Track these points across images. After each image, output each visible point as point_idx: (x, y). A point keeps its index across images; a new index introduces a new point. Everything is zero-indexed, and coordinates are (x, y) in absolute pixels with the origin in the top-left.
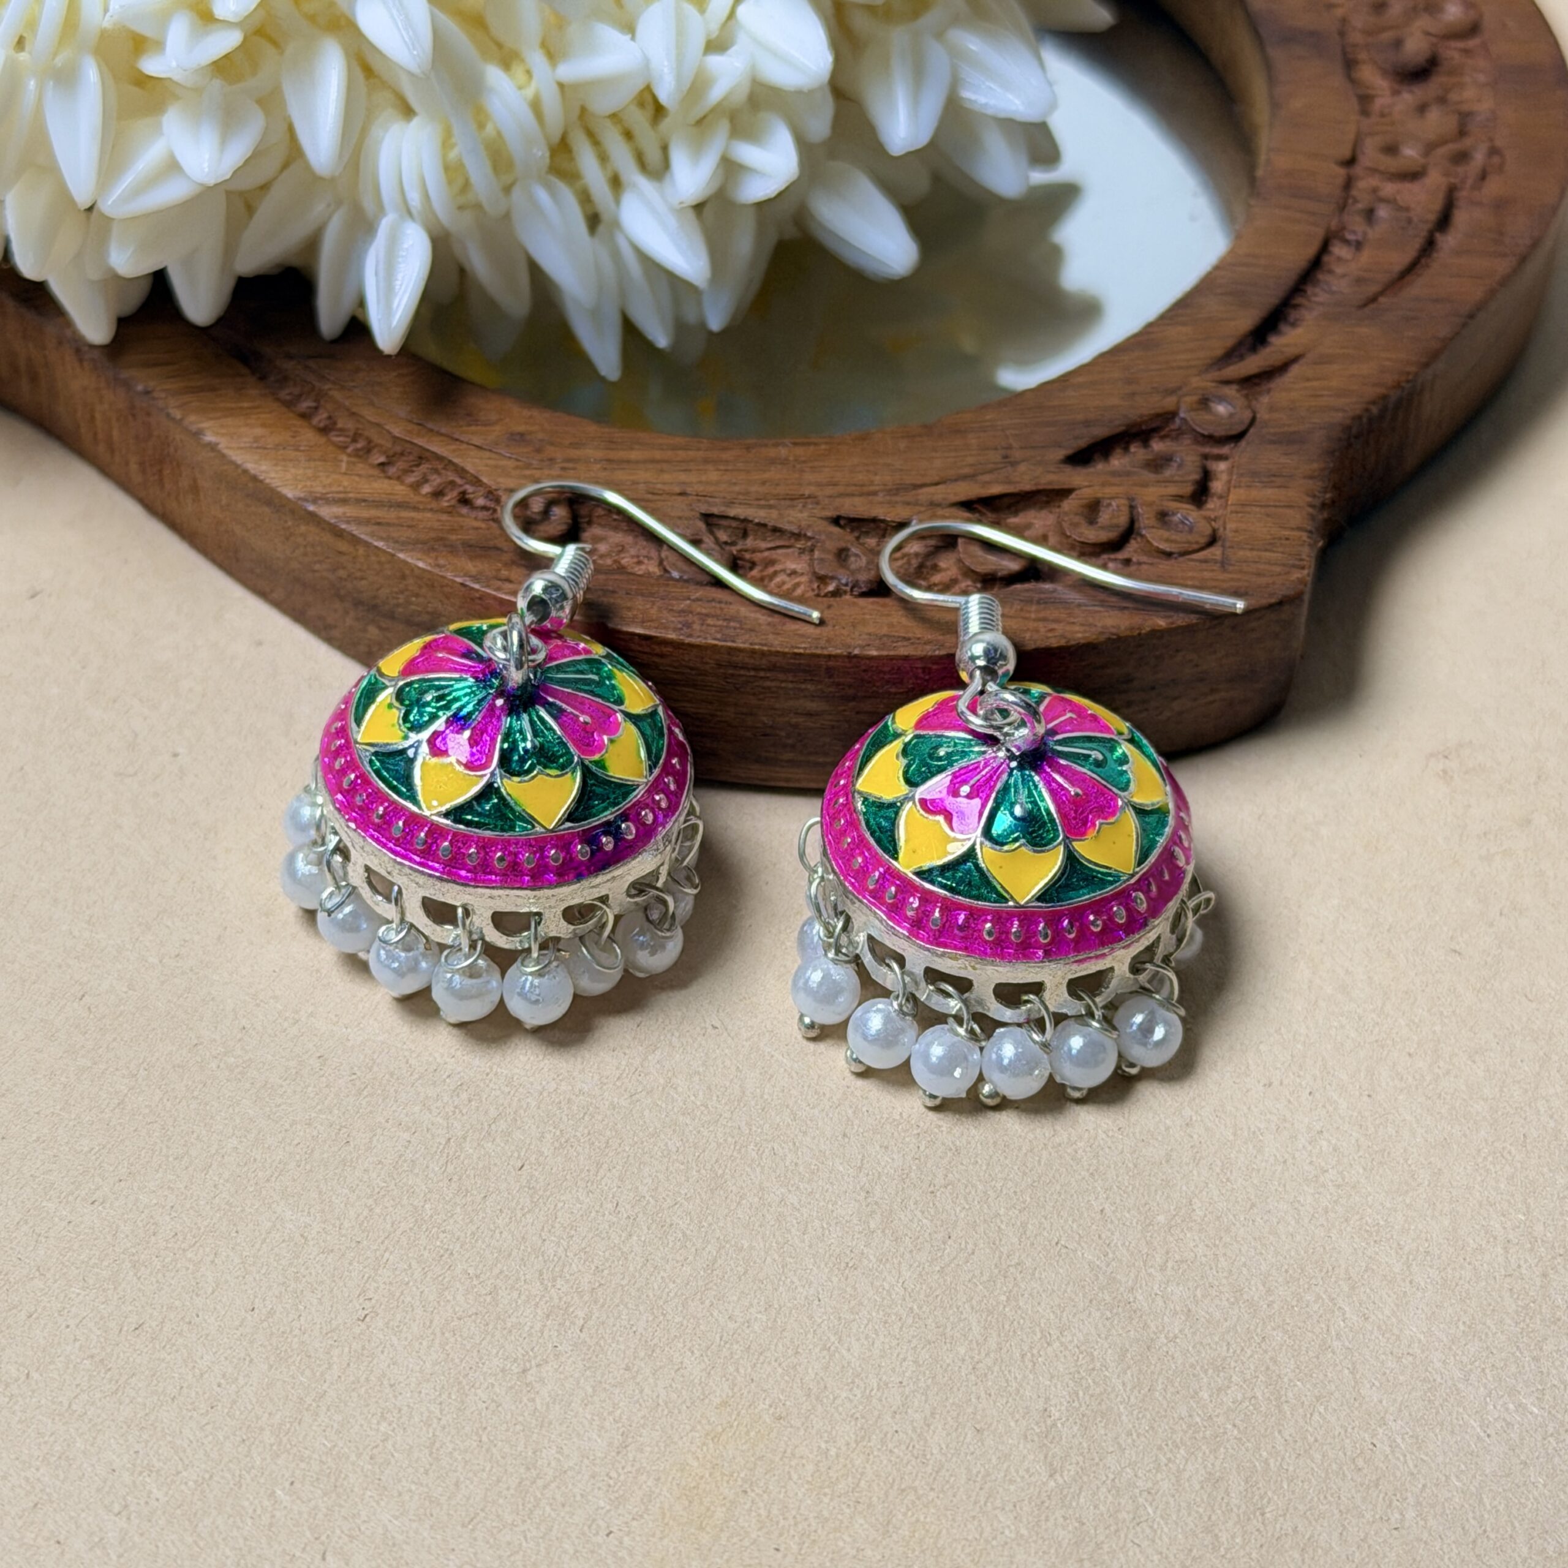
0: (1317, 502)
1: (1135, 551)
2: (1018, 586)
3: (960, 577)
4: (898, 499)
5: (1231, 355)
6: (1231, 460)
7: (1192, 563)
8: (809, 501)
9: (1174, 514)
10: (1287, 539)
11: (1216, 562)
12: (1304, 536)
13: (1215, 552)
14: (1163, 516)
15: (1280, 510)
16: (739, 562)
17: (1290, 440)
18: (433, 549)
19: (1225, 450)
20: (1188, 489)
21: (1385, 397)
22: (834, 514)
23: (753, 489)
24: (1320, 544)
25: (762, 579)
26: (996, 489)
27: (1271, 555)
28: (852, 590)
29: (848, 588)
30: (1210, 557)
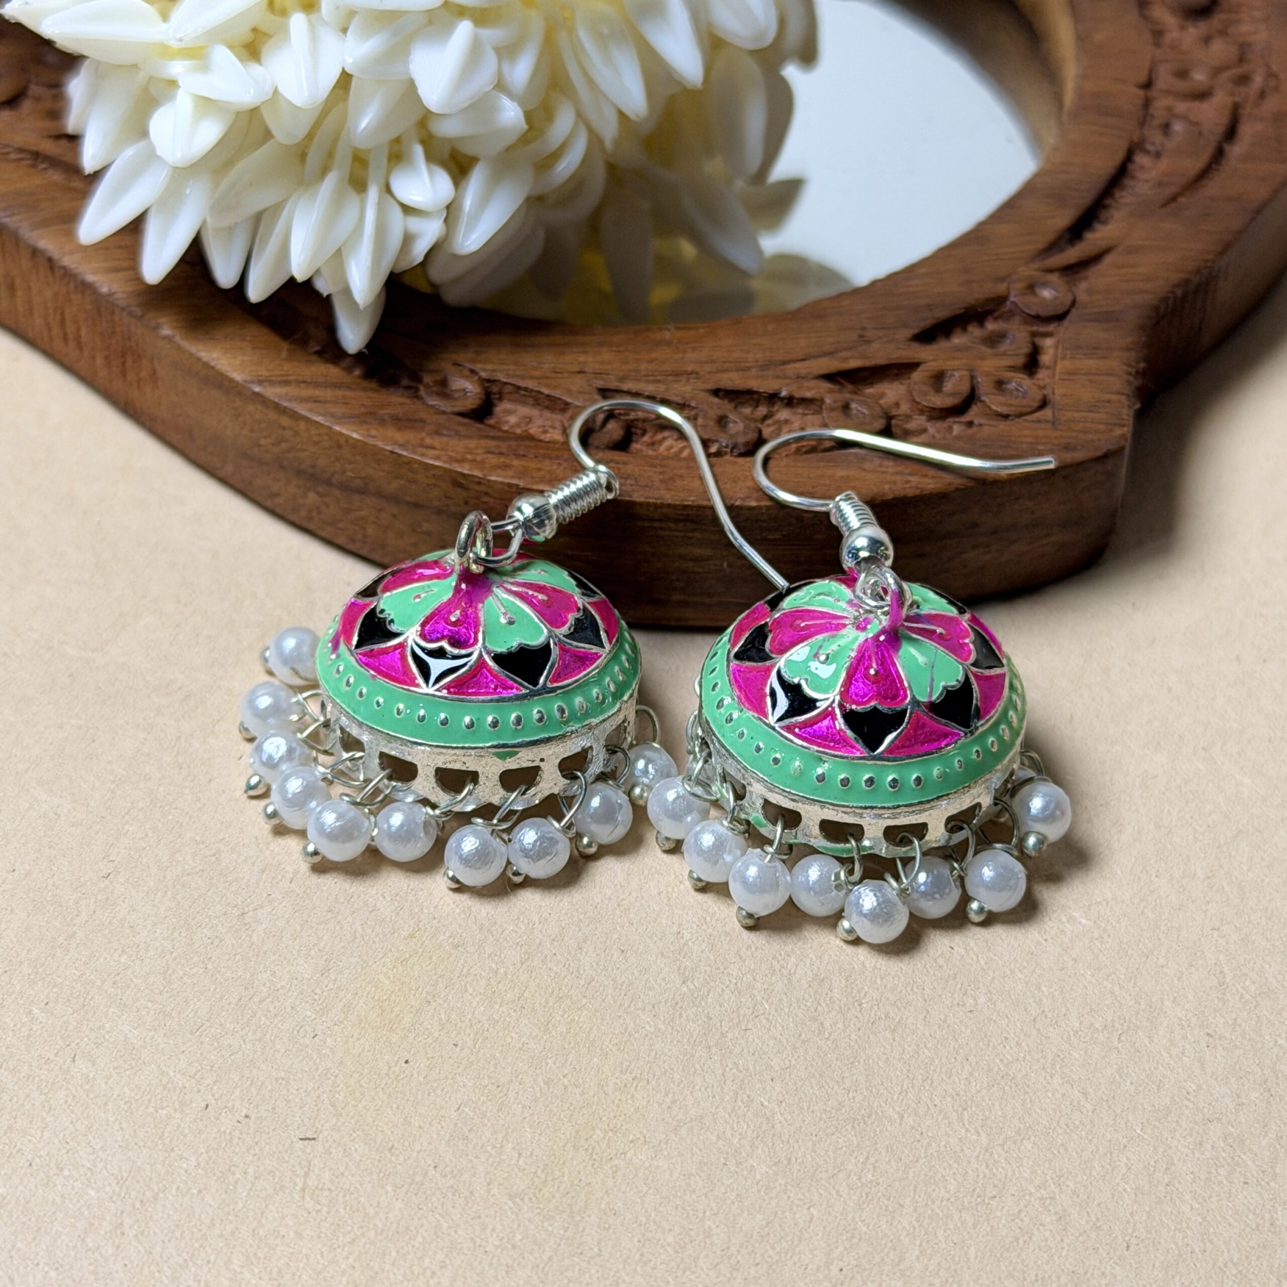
0: (1133, 371)
1: (976, 415)
4: (765, 373)
5: (1053, 247)
6: (1056, 337)
7: (1026, 424)
8: (691, 376)
9: (1009, 382)
10: (1108, 402)
11: (1047, 421)
12: (1123, 398)
13: (1047, 413)
14: (999, 384)
15: (1101, 378)
16: (633, 430)
17: (1106, 318)
18: (366, 423)
19: (1051, 328)
20: (1020, 361)
21: (1187, 281)
22: (714, 387)
23: (643, 367)
24: (1138, 406)
25: (653, 444)
26: (853, 364)
27: (1095, 415)
28: (732, 452)
29: (728, 450)
30: (1041, 418)
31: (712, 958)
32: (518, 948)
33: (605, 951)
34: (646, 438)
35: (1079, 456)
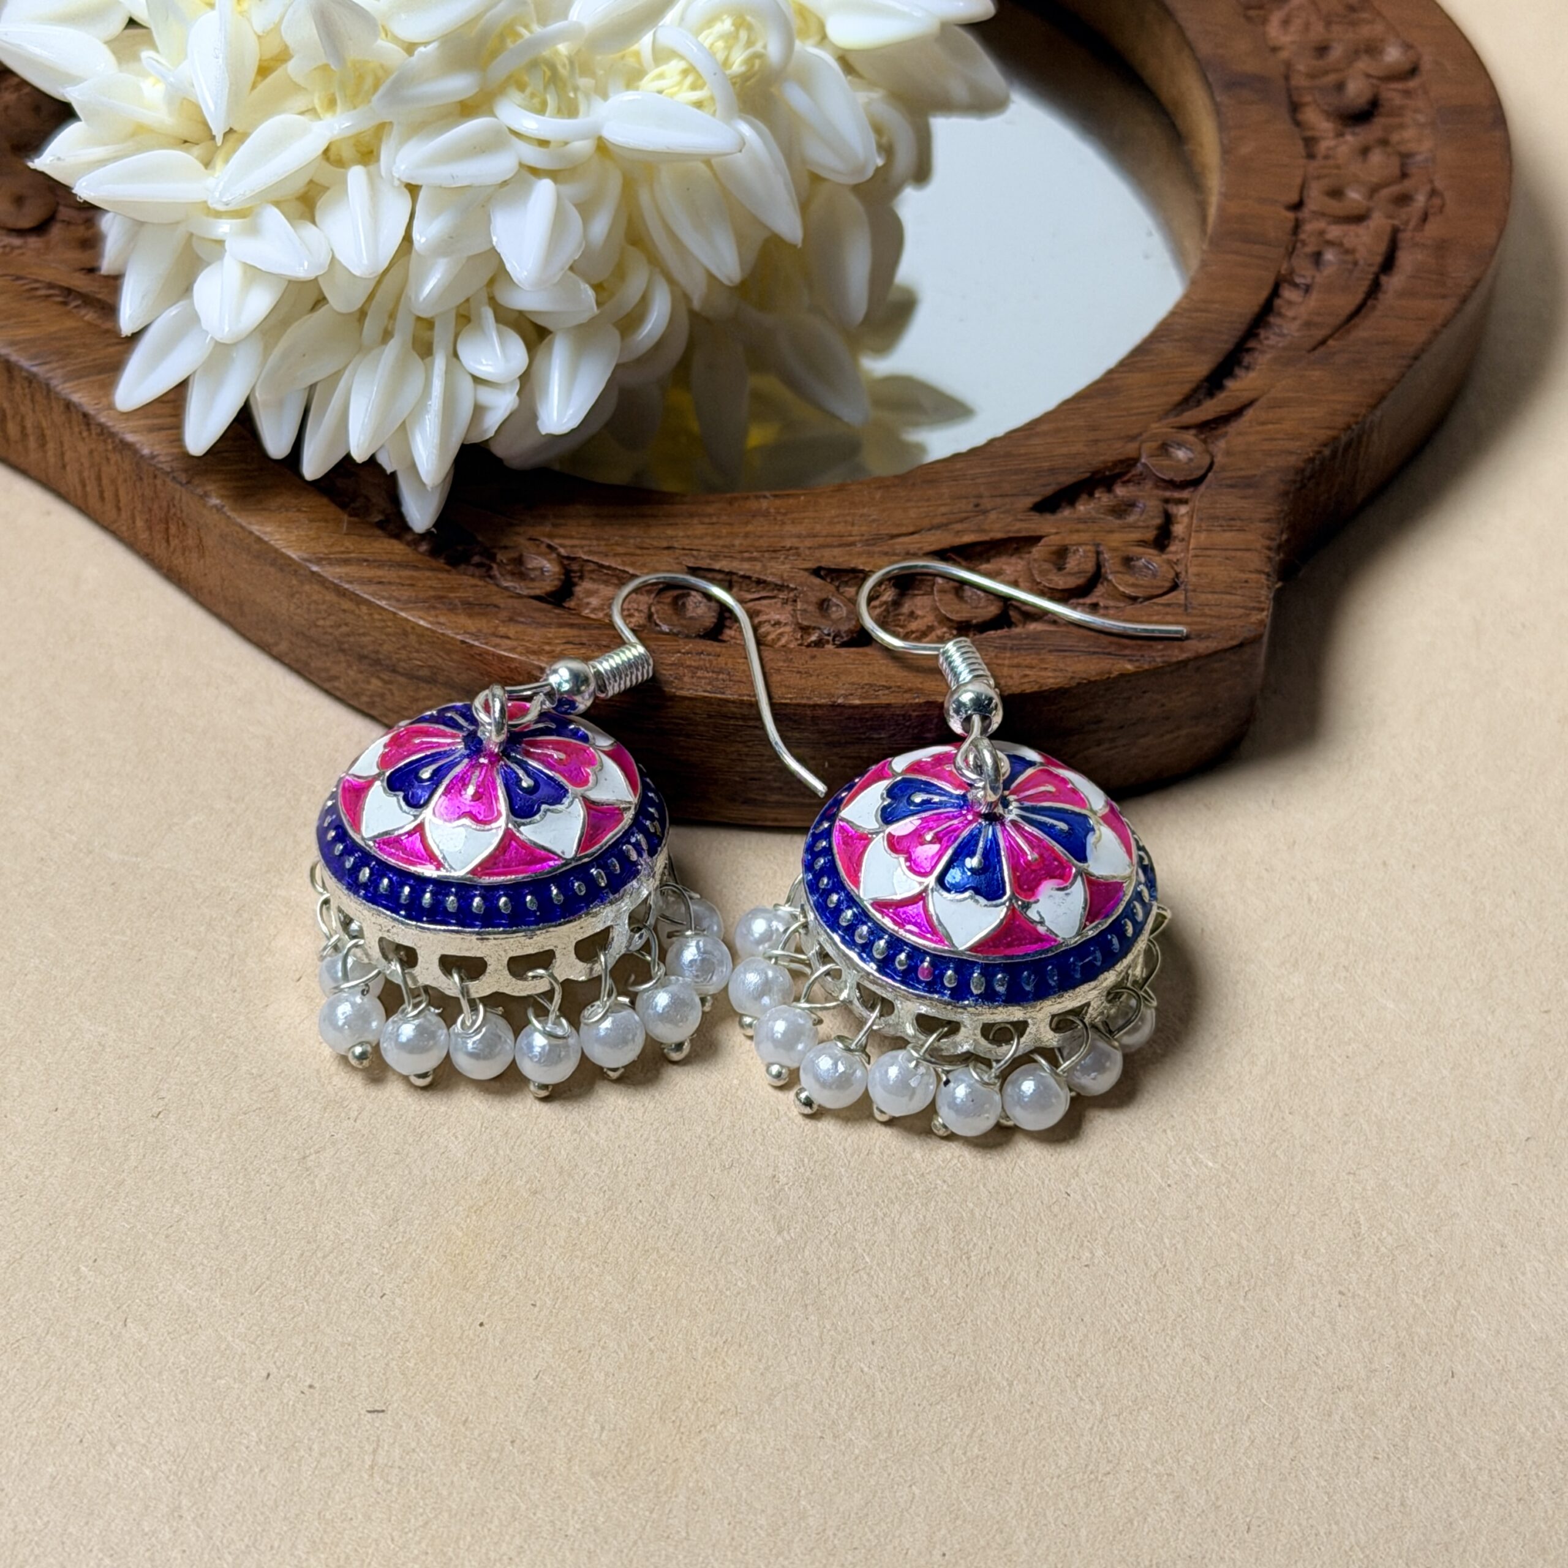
0: (1274, 544)
1: (1102, 596)
2: (993, 633)
3: (936, 624)
4: (876, 549)
5: (1188, 400)
6: (1191, 504)
7: (1156, 608)
8: (790, 553)
9: (1139, 559)
10: (1246, 582)
11: (1179, 605)
12: (1263, 578)
13: (1178, 596)
14: (1128, 562)
15: (1239, 554)
17: (1246, 484)
18: (434, 608)
19: (1185, 494)
20: (1150, 535)
21: (1335, 439)
22: (815, 565)
23: (737, 542)
24: (1277, 587)
26: (970, 538)
27: (1232, 598)
28: (834, 640)
29: (830, 638)
30: (1175, 601)
35: (1211, 645)
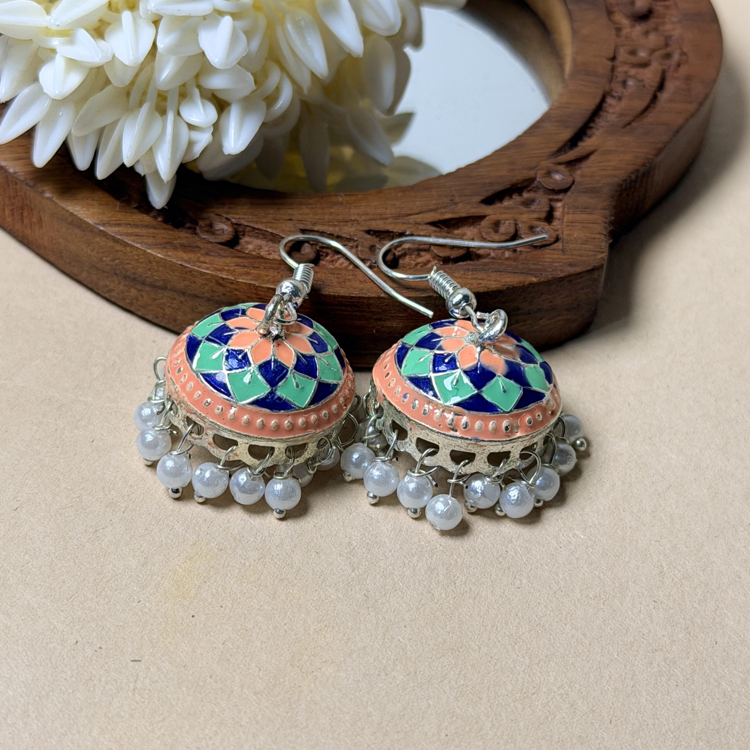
0: (608, 221)
2: (461, 263)
3: (431, 259)
4: (398, 221)
5: (561, 150)
6: (563, 202)
7: (548, 251)
8: (354, 222)
9: (537, 227)
10: (594, 239)
11: (560, 250)
12: (603, 237)
13: (559, 245)
14: (531, 228)
15: (590, 225)
16: (321, 253)
17: (592, 191)
18: (166, 248)
19: (560, 197)
20: (543, 215)
21: (638, 170)
22: (368, 229)
23: (326, 217)
24: (611, 241)
25: (332, 261)
26: (448, 216)
27: (587, 246)
29: (376, 265)
30: (556, 248)
31: (369, 557)
32: (257, 551)
33: (307, 553)
34: (328, 258)
35: (578, 269)
